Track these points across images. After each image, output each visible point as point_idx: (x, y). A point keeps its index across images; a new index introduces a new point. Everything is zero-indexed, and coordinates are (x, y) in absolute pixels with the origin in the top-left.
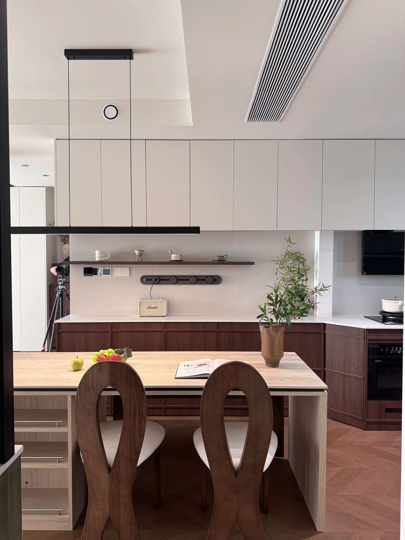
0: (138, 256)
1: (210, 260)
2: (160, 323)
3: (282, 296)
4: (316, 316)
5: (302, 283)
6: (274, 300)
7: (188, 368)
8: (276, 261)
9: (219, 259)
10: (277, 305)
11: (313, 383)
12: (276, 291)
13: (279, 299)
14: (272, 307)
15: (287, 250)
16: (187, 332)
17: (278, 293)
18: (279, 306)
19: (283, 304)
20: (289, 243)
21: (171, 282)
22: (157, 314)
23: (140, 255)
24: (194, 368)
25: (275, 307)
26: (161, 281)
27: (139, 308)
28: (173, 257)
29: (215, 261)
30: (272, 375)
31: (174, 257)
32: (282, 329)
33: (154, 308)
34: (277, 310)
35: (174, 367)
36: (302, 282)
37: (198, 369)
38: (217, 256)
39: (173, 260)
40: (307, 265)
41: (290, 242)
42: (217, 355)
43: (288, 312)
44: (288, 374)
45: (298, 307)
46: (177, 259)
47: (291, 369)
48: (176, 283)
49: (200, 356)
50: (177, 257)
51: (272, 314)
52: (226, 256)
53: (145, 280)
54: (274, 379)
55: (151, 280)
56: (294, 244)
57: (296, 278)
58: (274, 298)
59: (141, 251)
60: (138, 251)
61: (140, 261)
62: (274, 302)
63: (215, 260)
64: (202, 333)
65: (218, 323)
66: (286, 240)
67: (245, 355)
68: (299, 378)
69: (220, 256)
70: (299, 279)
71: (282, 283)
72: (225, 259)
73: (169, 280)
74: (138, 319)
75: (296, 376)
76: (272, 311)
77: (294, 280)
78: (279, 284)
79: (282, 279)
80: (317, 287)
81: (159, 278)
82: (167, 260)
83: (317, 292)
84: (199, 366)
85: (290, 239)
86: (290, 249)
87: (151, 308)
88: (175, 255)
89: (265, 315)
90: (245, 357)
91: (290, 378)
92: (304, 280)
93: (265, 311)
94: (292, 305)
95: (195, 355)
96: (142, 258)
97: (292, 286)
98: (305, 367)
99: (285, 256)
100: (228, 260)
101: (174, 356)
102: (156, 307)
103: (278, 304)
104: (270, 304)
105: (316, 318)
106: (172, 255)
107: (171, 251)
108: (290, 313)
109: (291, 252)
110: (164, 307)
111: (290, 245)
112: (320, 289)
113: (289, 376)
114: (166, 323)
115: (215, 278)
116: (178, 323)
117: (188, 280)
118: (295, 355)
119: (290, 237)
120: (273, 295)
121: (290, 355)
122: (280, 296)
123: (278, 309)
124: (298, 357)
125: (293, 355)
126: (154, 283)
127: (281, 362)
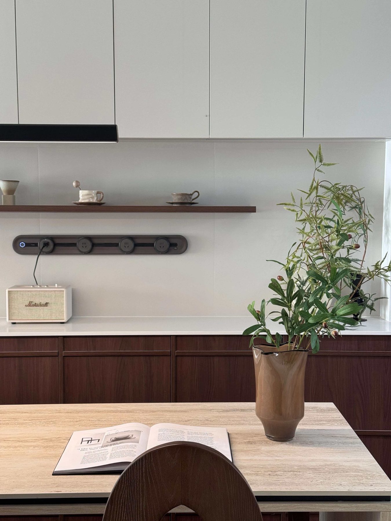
0: (4, 194)
1: (162, 203)
2: (54, 339)
3: (303, 283)
4: (384, 320)
5: (348, 255)
6: (285, 292)
7: (88, 447)
8: (289, 204)
9: (180, 201)
10: (291, 302)
11: (364, 480)
12: (290, 272)
13: (296, 290)
14: (280, 308)
15: (314, 180)
16: (111, 356)
17: (294, 276)
18: (297, 305)
19: (304, 301)
20: (318, 163)
21: (80, 251)
22: (47, 318)
23: (11, 191)
24: (102, 447)
25: (286, 309)
26: (57, 248)
27: (9, 305)
28: (82, 196)
29: (174, 205)
30: (276, 460)
31: (84, 196)
32: (301, 358)
33: (41, 305)
34: (290, 314)
35: (59, 444)
36: (348, 251)
37: (109, 448)
38: (178, 195)
39: (83, 201)
40: (367, 214)
41: (321, 161)
42: (162, 411)
43: (311, 321)
44: (312, 458)
45: (334, 311)
46: (91, 201)
47: (320, 444)
48: (90, 252)
49: (124, 414)
50: (91, 196)
51: (280, 323)
52: (197, 193)
53: (22, 245)
54: (278, 473)
55: (36, 245)
56: (329, 165)
57: (334, 244)
58: (284, 287)
59: (11, 183)
60: (5, 183)
61: (10, 203)
62: (286, 295)
63: (172, 203)
64: (142, 358)
65: (177, 336)
66: (312, 155)
67: (224, 411)
68: (334, 469)
69: (183, 195)
70: (339, 244)
71: (301, 256)
72: (193, 200)
73: (74, 245)
74: (7, 330)
75: (329, 463)
76: (280, 317)
77: (327, 248)
78: (294, 256)
79: (301, 246)
80: (379, 263)
81: (53, 241)
82: (69, 203)
83: (380, 273)
84: (113, 441)
85: (320, 153)
86: (319, 177)
87: (36, 305)
88: (86, 192)
89: (262, 327)
90: (224, 417)
91: (315, 469)
92: (351, 248)
93: (263, 318)
94: (322, 307)
95: (114, 412)
96: (14, 197)
97: (323, 260)
98: (351, 440)
99: (309, 192)
100: (201, 202)
101: (67, 414)
102: (46, 304)
103: (294, 302)
104: (275, 302)
105: (385, 323)
106: (81, 191)
107: (77, 182)
108: (317, 323)
109: (323, 184)
110: (62, 304)
111: (322, 168)
112: (386, 268)
113: (314, 464)
114: (65, 339)
115: (173, 241)
116: (90, 338)
117: (117, 245)
118: (332, 410)
119: (320, 149)
120: (283, 281)
121: (322, 411)
122: (298, 282)
123: (294, 313)
124: (338, 415)
125: (329, 410)
126: (41, 253)
127: (299, 427)
